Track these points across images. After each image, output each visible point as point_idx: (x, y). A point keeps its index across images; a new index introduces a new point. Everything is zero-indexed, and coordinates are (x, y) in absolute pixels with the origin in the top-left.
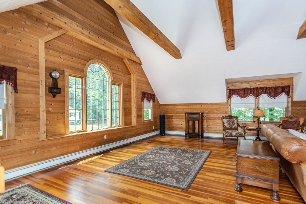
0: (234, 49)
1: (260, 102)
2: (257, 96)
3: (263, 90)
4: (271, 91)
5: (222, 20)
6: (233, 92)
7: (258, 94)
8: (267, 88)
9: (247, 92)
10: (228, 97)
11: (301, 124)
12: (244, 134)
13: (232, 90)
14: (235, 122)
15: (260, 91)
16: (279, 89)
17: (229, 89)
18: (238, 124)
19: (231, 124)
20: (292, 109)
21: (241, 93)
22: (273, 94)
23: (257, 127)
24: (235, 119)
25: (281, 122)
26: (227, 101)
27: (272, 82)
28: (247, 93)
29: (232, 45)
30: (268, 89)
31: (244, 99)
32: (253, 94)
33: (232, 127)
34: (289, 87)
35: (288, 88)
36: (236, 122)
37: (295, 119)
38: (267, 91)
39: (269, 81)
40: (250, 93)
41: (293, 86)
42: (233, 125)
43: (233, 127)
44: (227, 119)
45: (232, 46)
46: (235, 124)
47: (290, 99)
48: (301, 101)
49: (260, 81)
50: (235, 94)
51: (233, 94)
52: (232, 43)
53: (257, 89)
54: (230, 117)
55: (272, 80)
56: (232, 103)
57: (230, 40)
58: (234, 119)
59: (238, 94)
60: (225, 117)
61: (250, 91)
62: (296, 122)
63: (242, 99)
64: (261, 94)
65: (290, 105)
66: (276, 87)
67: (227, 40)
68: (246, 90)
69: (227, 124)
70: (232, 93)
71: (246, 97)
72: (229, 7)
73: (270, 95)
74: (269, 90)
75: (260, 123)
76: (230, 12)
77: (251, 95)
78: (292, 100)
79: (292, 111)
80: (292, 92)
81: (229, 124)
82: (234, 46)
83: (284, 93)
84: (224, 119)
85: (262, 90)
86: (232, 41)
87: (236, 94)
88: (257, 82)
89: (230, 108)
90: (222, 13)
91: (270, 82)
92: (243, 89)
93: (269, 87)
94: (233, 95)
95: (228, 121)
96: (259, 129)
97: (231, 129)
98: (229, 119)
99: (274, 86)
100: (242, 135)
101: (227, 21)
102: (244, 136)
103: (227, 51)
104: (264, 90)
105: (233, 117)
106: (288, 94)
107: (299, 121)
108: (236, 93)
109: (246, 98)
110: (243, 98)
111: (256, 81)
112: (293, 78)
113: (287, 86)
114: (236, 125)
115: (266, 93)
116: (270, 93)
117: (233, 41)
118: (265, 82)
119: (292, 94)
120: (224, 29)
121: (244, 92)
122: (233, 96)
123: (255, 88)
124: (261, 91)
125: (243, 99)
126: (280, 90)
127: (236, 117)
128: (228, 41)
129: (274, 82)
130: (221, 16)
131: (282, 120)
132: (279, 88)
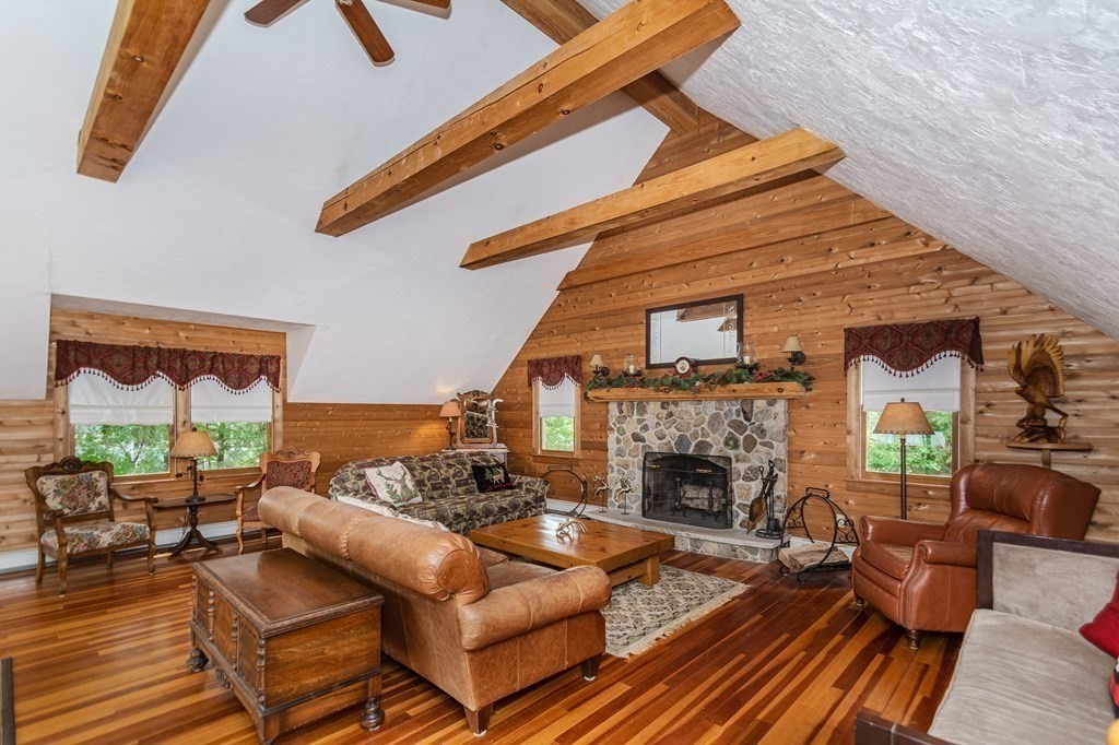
0: (114, 180)
1: (194, 401)
2: (182, 379)
3: (203, 360)
4: (230, 367)
5: (124, 44)
6: (79, 354)
7: (187, 375)
8: (215, 356)
9: (145, 363)
10: (53, 374)
11: (314, 470)
12: (148, 529)
13: (77, 345)
14: (99, 484)
15: (193, 364)
16: (252, 364)
17: (59, 342)
18: (112, 493)
19: (83, 497)
20: (284, 427)
21: (118, 365)
22: (234, 377)
23: (191, 493)
24: (101, 475)
25: (265, 471)
26: (50, 393)
27: (229, 338)
28: (146, 367)
29: (114, 160)
30: (220, 359)
31: (135, 387)
32: (170, 372)
33: (87, 508)
34: (278, 359)
35: (274, 361)
36: (102, 484)
37: (298, 458)
38: (216, 365)
39: (222, 333)
40: (158, 368)
41: (285, 358)
42: (93, 500)
43: (93, 507)
44: (59, 477)
45: (114, 167)
46: (98, 494)
47: (279, 397)
48: (305, 404)
49: (193, 327)
50: (89, 364)
51: (78, 365)
52: (118, 153)
53: (183, 354)
54: (72, 465)
55: (229, 332)
56: (73, 401)
57: (118, 139)
58: (96, 475)
59: (103, 367)
60: (50, 470)
61: (156, 358)
62: (301, 464)
63: (125, 386)
64: (196, 376)
65: (279, 413)
66: (244, 356)
67: (102, 133)
68: (138, 354)
69: (58, 499)
70: (76, 361)
71: (141, 382)
72: (181, 22)
73: (225, 378)
74: (223, 362)
75: (202, 479)
76: (176, 39)
77: (161, 374)
78: (284, 401)
79: (284, 433)
80: (285, 376)
81: (73, 499)
82: (121, 170)
83: (263, 377)
84: (43, 479)
85: (200, 361)
86: (124, 146)
87: (95, 367)
88: (182, 329)
89: (62, 423)
90: (143, 21)
91: (225, 337)
92: (126, 348)
93: (222, 354)
94: (82, 369)
95: (63, 485)
96: (196, 502)
97: (81, 518)
98: (67, 478)
99: (238, 352)
100: (144, 535)
101: (144, 64)
102: (148, 537)
103: (79, 172)
104: (208, 363)
105: (88, 467)
106: (275, 381)
107: (310, 463)
108: (96, 362)
109: (139, 386)
110: (128, 384)
111: (177, 326)
112: (285, 334)
113: (274, 357)
114: (104, 499)
115: (214, 374)
116: (225, 373)
117: (129, 149)
118: (210, 334)
119: (285, 383)
120: (111, 84)
121: (134, 362)
122: (82, 374)
123: (174, 350)
124: (198, 363)
125: (130, 387)
126: (254, 368)
127: (104, 463)
128: (104, 140)
129: (236, 340)
130: (129, 26)
131: (266, 461)
132: (253, 360)
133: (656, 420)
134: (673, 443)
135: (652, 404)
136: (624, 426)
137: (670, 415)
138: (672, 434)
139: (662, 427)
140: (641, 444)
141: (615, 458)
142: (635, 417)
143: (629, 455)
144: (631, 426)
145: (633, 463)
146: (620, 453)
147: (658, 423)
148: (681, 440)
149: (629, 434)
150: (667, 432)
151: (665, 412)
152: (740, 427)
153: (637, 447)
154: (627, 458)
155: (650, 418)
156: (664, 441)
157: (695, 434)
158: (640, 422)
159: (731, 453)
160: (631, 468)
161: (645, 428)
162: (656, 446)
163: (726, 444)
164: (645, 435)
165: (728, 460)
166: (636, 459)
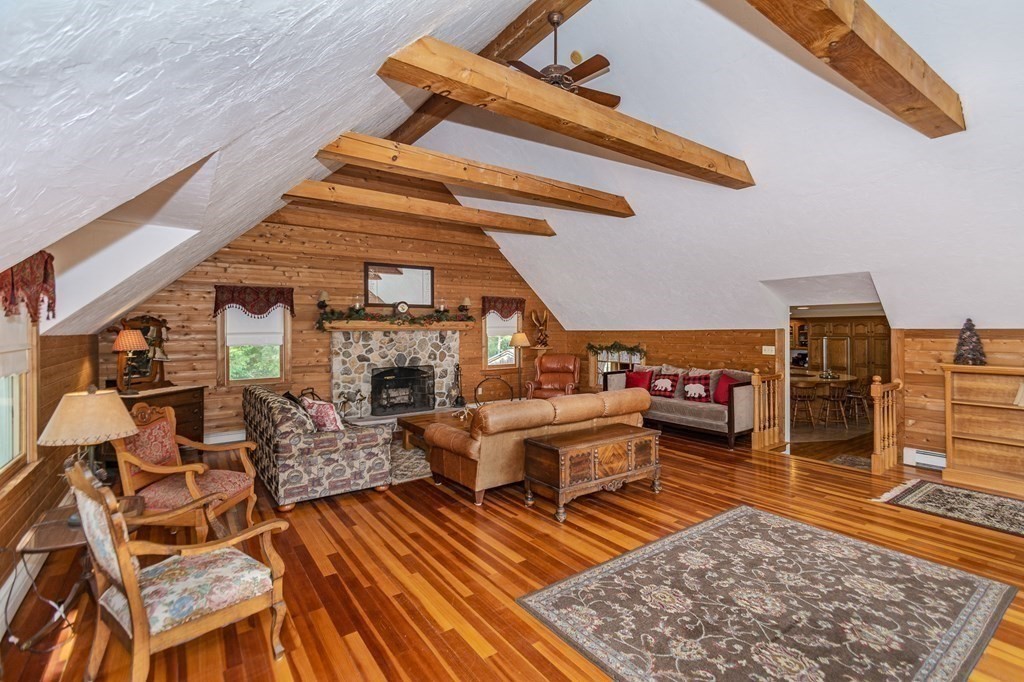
133: (380, 345)
134: (393, 360)
135: (375, 333)
136: (350, 350)
137: (392, 340)
138: (392, 354)
139: (385, 349)
140: (366, 363)
141: (341, 377)
142: (361, 343)
143: (355, 372)
144: (357, 349)
145: (359, 378)
146: (346, 372)
147: (381, 347)
148: (401, 358)
149: (354, 356)
150: (389, 353)
151: (387, 339)
152: (437, 347)
153: (363, 366)
154: (353, 375)
155: (374, 343)
156: (387, 359)
157: (410, 353)
158: (365, 346)
159: (432, 363)
160: (357, 383)
161: (371, 351)
162: (380, 364)
163: (429, 357)
164: (370, 356)
165: (431, 367)
166: (362, 375)
